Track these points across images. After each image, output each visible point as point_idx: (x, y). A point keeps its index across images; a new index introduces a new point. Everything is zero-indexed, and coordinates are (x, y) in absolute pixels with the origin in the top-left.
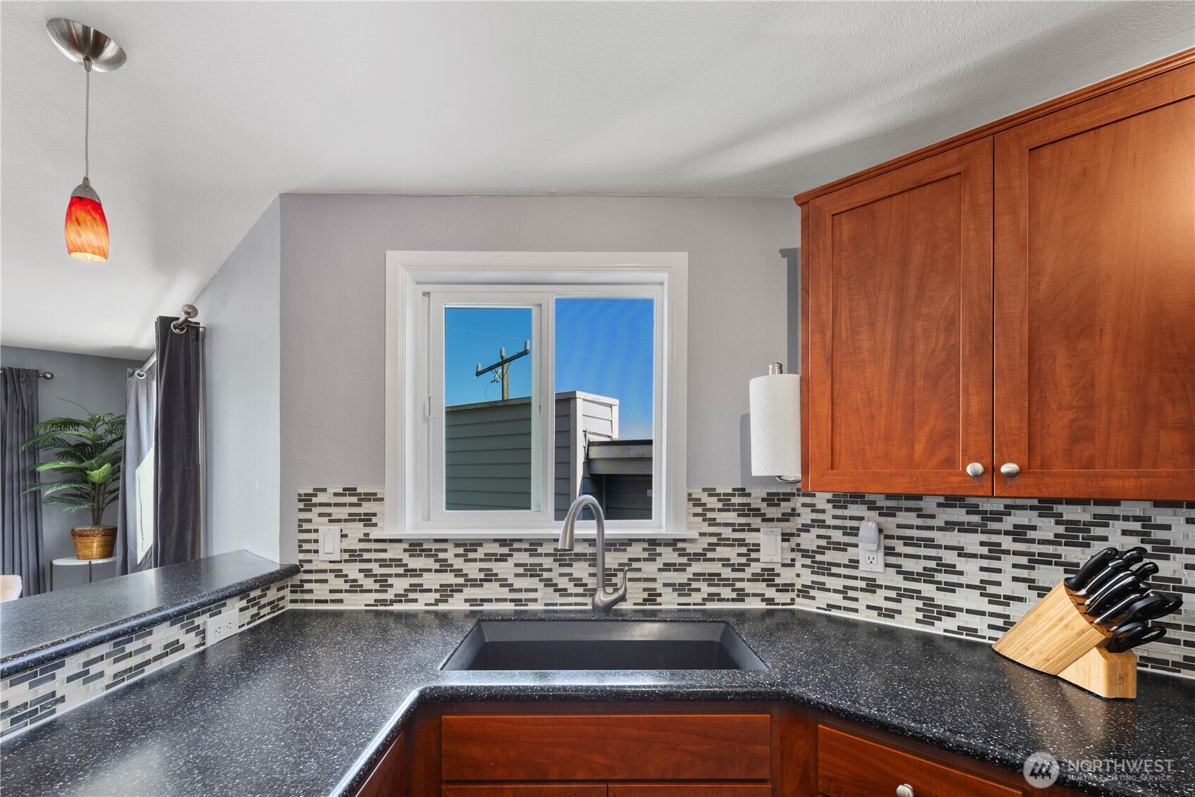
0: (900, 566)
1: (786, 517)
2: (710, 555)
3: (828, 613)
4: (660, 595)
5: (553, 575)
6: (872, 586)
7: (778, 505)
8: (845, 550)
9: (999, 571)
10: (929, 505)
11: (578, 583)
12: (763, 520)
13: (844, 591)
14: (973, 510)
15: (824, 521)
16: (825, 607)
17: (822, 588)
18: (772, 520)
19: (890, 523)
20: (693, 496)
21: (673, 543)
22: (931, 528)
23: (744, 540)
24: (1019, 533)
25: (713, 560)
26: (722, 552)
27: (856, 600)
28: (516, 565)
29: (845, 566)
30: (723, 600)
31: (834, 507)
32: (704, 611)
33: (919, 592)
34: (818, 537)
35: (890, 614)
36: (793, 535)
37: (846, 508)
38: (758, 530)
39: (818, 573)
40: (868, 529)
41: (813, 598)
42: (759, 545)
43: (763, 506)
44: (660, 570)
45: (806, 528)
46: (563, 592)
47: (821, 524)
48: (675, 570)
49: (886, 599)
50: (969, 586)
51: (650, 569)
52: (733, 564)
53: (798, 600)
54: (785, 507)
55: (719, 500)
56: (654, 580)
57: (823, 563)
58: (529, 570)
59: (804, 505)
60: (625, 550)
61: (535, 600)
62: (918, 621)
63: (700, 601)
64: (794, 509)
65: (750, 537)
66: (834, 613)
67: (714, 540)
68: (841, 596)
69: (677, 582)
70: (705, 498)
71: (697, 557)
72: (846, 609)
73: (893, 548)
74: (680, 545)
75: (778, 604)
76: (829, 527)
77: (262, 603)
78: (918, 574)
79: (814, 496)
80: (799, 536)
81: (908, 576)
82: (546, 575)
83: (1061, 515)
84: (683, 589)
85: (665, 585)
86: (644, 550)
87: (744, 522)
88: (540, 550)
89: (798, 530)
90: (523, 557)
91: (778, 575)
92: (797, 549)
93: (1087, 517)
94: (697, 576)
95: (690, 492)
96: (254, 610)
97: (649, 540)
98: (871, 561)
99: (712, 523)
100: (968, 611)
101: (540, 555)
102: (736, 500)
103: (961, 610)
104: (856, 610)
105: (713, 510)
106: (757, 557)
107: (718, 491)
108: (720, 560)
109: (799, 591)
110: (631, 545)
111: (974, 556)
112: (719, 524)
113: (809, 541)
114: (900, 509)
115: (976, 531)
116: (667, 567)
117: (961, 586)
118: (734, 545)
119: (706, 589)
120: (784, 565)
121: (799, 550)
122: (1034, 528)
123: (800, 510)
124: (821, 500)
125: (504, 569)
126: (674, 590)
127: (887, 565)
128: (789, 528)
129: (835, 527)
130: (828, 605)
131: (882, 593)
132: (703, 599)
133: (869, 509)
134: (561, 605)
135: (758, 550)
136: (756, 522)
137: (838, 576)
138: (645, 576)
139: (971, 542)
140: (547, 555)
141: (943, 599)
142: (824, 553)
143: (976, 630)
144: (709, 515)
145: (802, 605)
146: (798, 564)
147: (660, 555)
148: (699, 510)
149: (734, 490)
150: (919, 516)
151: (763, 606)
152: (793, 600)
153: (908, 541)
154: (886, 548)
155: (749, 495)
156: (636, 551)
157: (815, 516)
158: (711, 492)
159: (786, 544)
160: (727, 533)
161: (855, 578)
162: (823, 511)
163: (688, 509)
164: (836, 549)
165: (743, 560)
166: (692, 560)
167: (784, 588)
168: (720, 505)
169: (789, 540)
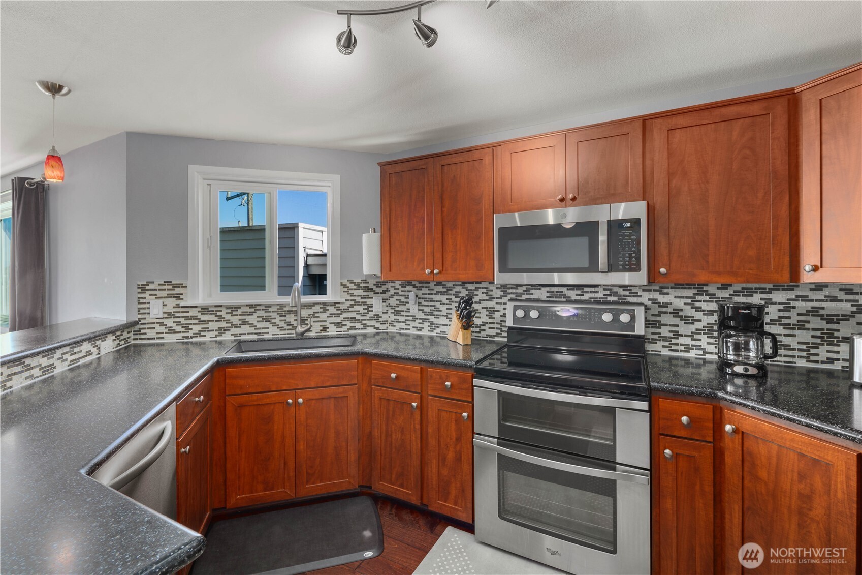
0: (423, 310)
1: (384, 292)
2: (351, 309)
3: (400, 331)
4: (328, 328)
5: (277, 321)
6: (414, 319)
7: (381, 287)
8: (406, 305)
9: (451, 309)
10: (432, 285)
11: (289, 324)
12: (374, 294)
13: (405, 322)
14: (444, 286)
15: (398, 293)
16: (399, 329)
17: (398, 321)
18: (378, 293)
19: (420, 293)
20: (343, 283)
21: (334, 304)
22: (432, 294)
23: (366, 302)
24: (456, 295)
25: (352, 311)
26: (356, 308)
27: (409, 325)
28: (258, 317)
29: (406, 311)
30: (357, 329)
31: (402, 287)
32: (348, 334)
33: (429, 319)
34: (396, 300)
35: (420, 329)
36: (387, 300)
37: (406, 287)
38: (372, 298)
39: (396, 315)
40: (412, 295)
41: (395, 326)
42: (372, 304)
43: (375, 288)
44: (328, 317)
45: (392, 297)
46: (281, 328)
48: (335, 317)
49: (419, 323)
50: (443, 316)
51: (323, 316)
52: (361, 313)
54: (384, 288)
55: (355, 285)
56: (325, 321)
57: (398, 311)
58: (264, 319)
59: (391, 287)
60: (311, 308)
62: (429, 331)
63: (347, 330)
64: (387, 289)
65: (369, 301)
66: (402, 331)
67: (353, 303)
68: (404, 324)
69: (336, 322)
70: (348, 284)
72: (406, 329)
73: (421, 303)
74: (337, 305)
75: (381, 330)
76: (400, 295)
77: (121, 339)
78: (429, 312)
79: (395, 282)
80: (389, 300)
82: (273, 321)
83: (467, 287)
84: (338, 325)
85: (330, 323)
86: (321, 308)
87: (366, 294)
88: (270, 310)
89: (389, 297)
91: (381, 317)
93: (473, 288)
94: (345, 319)
95: (342, 281)
96: (118, 342)
97: (323, 303)
98: (414, 309)
99: (352, 295)
100: (443, 325)
102: (363, 285)
103: (441, 325)
104: (409, 329)
105: (352, 289)
106: (372, 310)
107: (354, 281)
108: (355, 311)
109: (390, 323)
110: (314, 306)
111: (444, 304)
112: (355, 296)
113: (393, 302)
114: (423, 287)
115: (445, 295)
116: (331, 315)
117: (441, 315)
118: (361, 305)
119: (349, 324)
120: (383, 313)
121: (389, 306)
122: (460, 292)
123: (390, 289)
124: (397, 284)
125: (252, 319)
126: (335, 325)
127: (419, 310)
128: (385, 296)
129: (402, 296)
131: (418, 321)
132: (348, 329)
133: (413, 287)
134: (281, 334)
135: (372, 307)
136: (371, 294)
137: (403, 316)
138: (321, 320)
139: (444, 299)
141: (436, 321)
142: (398, 307)
143: (445, 332)
144: (351, 292)
145: (391, 329)
146: (389, 312)
147: (328, 310)
148: (346, 290)
149: (361, 280)
150: (429, 290)
151: (375, 331)
152: (387, 327)
153: (426, 300)
154: (419, 303)
155: (368, 283)
156: (317, 308)
157: (395, 291)
158: (351, 282)
159: (384, 304)
160: (358, 299)
161: (409, 316)
162: (398, 289)
163: (341, 289)
164: (402, 305)
165: (366, 311)
166: (343, 312)
167: (383, 323)
168: (355, 287)
169: (385, 302)
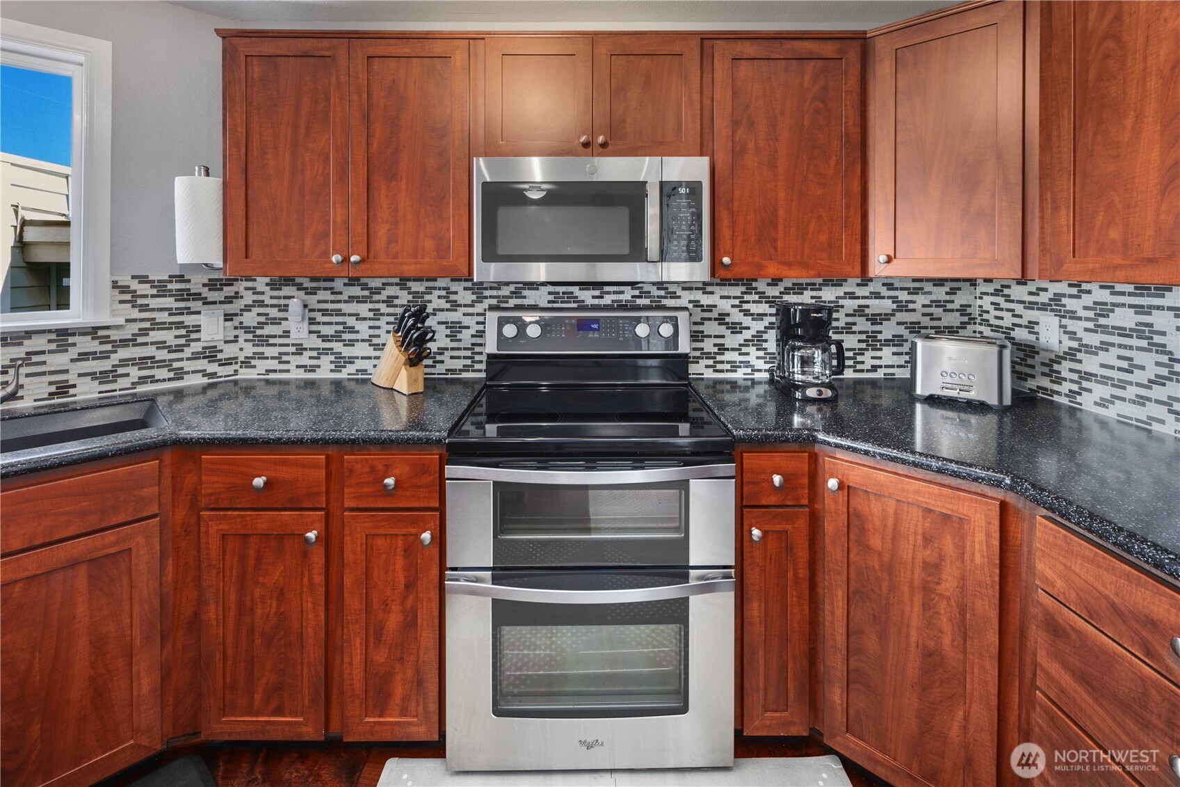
0: (319, 332)
1: (229, 300)
2: (140, 340)
3: (266, 377)
4: (74, 386)
6: (300, 350)
7: (222, 289)
8: (280, 324)
9: (379, 328)
10: (338, 284)
12: (204, 304)
13: (278, 358)
14: (365, 287)
15: (263, 301)
16: (264, 372)
17: (262, 357)
18: (214, 303)
19: (312, 300)
20: (120, 284)
21: (93, 332)
22: (339, 302)
23: (183, 322)
24: (389, 301)
25: (146, 344)
26: (156, 336)
27: (288, 362)
29: (280, 336)
30: (157, 381)
31: (272, 289)
32: (134, 395)
33: (332, 349)
34: (258, 315)
35: (312, 369)
36: (236, 315)
37: (281, 289)
38: (199, 313)
39: (258, 345)
40: (295, 305)
41: (254, 367)
42: (200, 326)
43: (205, 292)
44: (72, 360)
45: (248, 308)
47: (261, 304)
48: (94, 359)
49: (311, 358)
50: (363, 341)
51: (58, 361)
52: (170, 346)
53: (241, 371)
54: (228, 291)
55: (152, 287)
56: (65, 372)
57: (263, 336)
59: (247, 289)
60: (20, 344)
62: (332, 371)
63: (129, 386)
64: (237, 293)
65: (189, 320)
66: (272, 376)
67: (146, 325)
68: (276, 361)
69: (98, 370)
70: (135, 285)
71: (124, 343)
72: (281, 371)
73: (315, 319)
74: (101, 333)
75: (221, 377)
76: (267, 306)
78: (332, 336)
79: (255, 280)
80: (242, 315)
81: (325, 338)
83: (410, 288)
84: (105, 377)
85: (80, 375)
86: (50, 341)
87: (183, 306)
89: (241, 310)
91: (221, 351)
92: (241, 326)
93: (422, 289)
94: (124, 362)
95: (115, 278)
97: (58, 330)
98: (298, 330)
99: (145, 308)
100: (362, 358)
102: (174, 286)
103: (357, 358)
104: (288, 371)
105: (146, 296)
106: (198, 337)
107: (151, 278)
108: (152, 343)
109: (242, 362)
110: (29, 338)
111: (365, 319)
112: (153, 310)
113: (250, 319)
114: (319, 289)
115: (366, 302)
116: (83, 356)
117: (357, 341)
118: (171, 328)
119: (135, 373)
120: (226, 342)
121: (241, 328)
122: (397, 297)
123: (243, 292)
124: (261, 283)
126: (94, 379)
127: (310, 332)
128: (232, 309)
129: (272, 306)
130: (266, 371)
131: (307, 354)
132: (133, 383)
133: (298, 289)
135: (199, 331)
136: (195, 305)
137: (275, 345)
138: (52, 369)
139: (363, 309)
141: (347, 352)
142: (263, 328)
143: (366, 370)
144: (140, 301)
145: (245, 374)
146: (241, 340)
147: (74, 345)
148: (128, 297)
149: (170, 276)
150: (332, 293)
151: (206, 381)
152: (236, 371)
153: (325, 312)
154: (310, 319)
155: (189, 281)
156: (38, 343)
157: (256, 297)
158: (143, 279)
159: (229, 323)
160: (163, 317)
161: (287, 345)
162: (263, 293)
163: (112, 296)
164: (272, 323)
165: (182, 341)
166: (118, 346)
167: (228, 362)
168: (154, 292)
169: (232, 320)
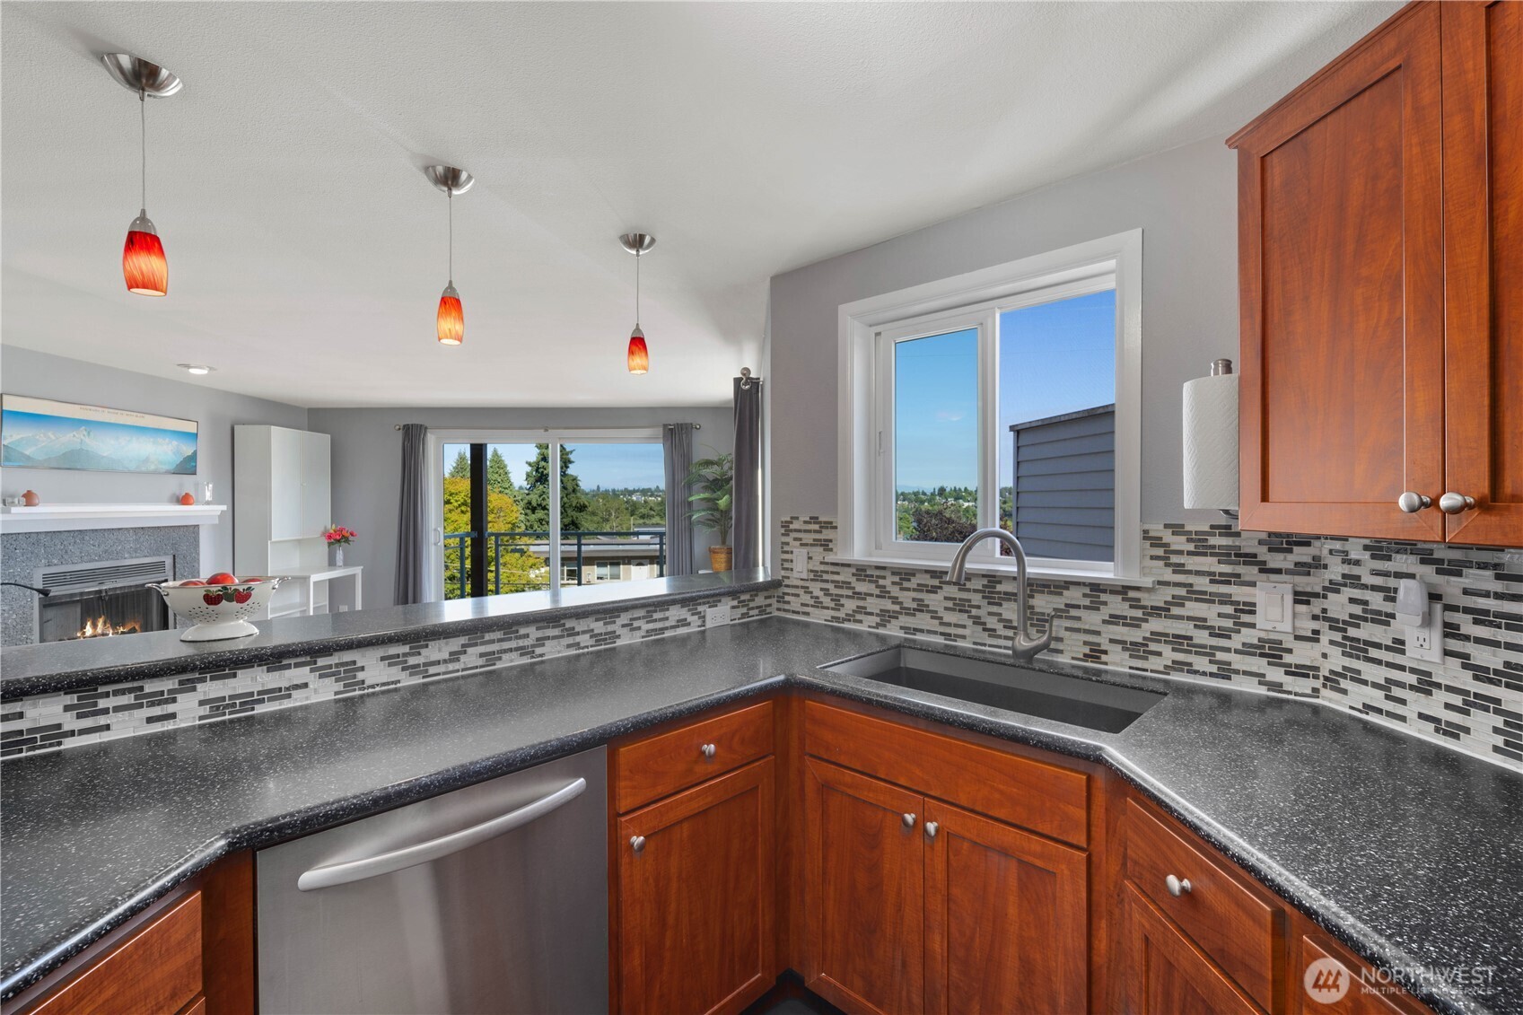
0: (1468, 657)
1: (1303, 569)
3: (1364, 716)
4: (1105, 652)
5: (982, 613)
6: (1426, 684)
7: (1291, 551)
8: (1388, 624)
11: (1008, 625)
12: (1261, 571)
13: (1385, 687)
15: (1359, 578)
16: (1361, 707)
17: (1357, 678)
18: (1278, 571)
19: (1453, 587)
20: (1151, 534)
21: (1123, 590)
22: (1514, 599)
23: (1229, 596)
25: (1180, 618)
26: (1193, 608)
27: (1403, 702)
28: (946, 598)
29: (1388, 648)
30: (1196, 672)
31: (1373, 557)
32: (1166, 682)
33: (1498, 702)
34: (1352, 600)
35: (1453, 731)
36: (1317, 595)
37: (1390, 559)
38: (1253, 584)
39: (1350, 655)
40: (1410, 592)
41: (1344, 692)
42: (1254, 605)
43: (1263, 553)
44: (1104, 622)
45: (1334, 587)
46: (992, 632)
48: (1124, 625)
49: (1448, 707)
51: (1092, 619)
52: (1213, 628)
53: (1323, 692)
54: (1302, 555)
55: (1189, 540)
56: (1098, 633)
57: (1358, 640)
58: (958, 605)
59: (1332, 553)
60: (1061, 594)
61: (964, 637)
62: (1496, 749)
63: (1162, 669)
64: (1316, 558)
65: (1240, 593)
66: (1372, 718)
67: (1182, 592)
68: (1381, 694)
69: (1129, 639)
70: (1168, 537)
71: (1157, 611)
72: (1390, 715)
73: (1457, 626)
74: (1132, 594)
75: (1288, 693)
76: (1365, 587)
77: (751, 606)
78: (1496, 671)
79: (1344, 539)
80: (1325, 597)
81: (1481, 673)
82: (974, 612)
84: (1138, 650)
85: (1112, 641)
86: (1085, 595)
87: (1230, 571)
88: (969, 585)
89: (1325, 588)
90: (952, 591)
91: (1290, 651)
92: (1322, 616)
94: (1157, 636)
95: (1146, 527)
96: (744, 610)
97: (1090, 584)
98: (1420, 643)
99: (1179, 569)
101: (969, 590)
102: (1217, 541)
104: (1403, 718)
105: (1180, 552)
106: (1252, 621)
107: (1187, 528)
108: (1190, 618)
109: (1325, 678)
110: (1068, 589)
112: (1189, 572)
113: (1338, 605)
116: (1114, 619)
118: (1213, 602)
119: (1169, 655)
120: (1299, 638)
121: (1325, 619)
123: (1329, 560)
124: (1356, 545)
125: (934, 601)
126: (1125, 649)
127: (1447, 652)
128: (1308, 584)
129: (1374, 588)
130: (1364, 705)
131: (1441, 695)
132: (1166, 667)
133: (1423, 562)
134: (990, 646)
135: (1253, 612)
136: (1250, 572)
137: (1378, 662)
138: (1087, 627)
140: (975, 591)
142: (1358, 626)
144: (1175, 559)
145: (1329, 700)
146: (1324, 639)
147: (1105, 603)
148: (1160, 552)
149: (1212, 527)
150: (1499, 578)
151: (1263, 691)
152: (1316, 690)
153: (1481, 617)
155: (1237, 535)
156: (1074, 595)
157: (1347, 569)
158: (1177, 529)
159: (1302, 608)
160: (1202, 583)
161: (1402, 668)
162: (1357, 563)
163: (1143, 550)
164: (1373, 621)
165: (1229, 623)
166: (1150, 614)
167: (1300, 672)
168: (1191, 547)
169: (1308, 603)
